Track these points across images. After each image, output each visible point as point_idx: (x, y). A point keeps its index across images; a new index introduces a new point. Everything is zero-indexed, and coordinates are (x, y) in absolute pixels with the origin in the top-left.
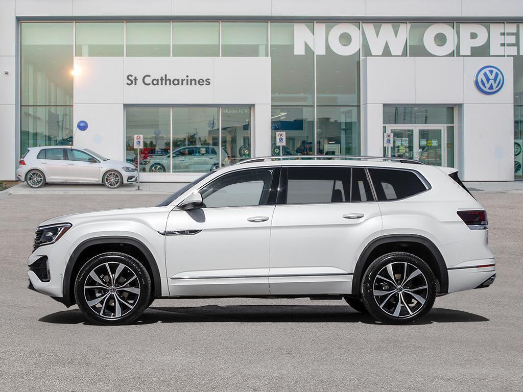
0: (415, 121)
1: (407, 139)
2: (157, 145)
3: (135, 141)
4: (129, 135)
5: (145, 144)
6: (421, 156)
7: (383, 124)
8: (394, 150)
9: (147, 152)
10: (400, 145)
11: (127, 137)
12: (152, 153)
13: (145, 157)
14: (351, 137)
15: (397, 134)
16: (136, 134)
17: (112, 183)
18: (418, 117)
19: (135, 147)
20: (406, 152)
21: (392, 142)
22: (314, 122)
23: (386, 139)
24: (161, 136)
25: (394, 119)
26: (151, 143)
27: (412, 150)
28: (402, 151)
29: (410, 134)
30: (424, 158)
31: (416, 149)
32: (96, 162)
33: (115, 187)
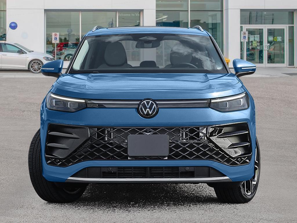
0: (265, 22)
1: (259, 36)
2: (70, 41)
3: (53, 37)
4: (48, 33)
5: (61, 39)
6: (269, 48)
7: (241, 24)
8: (249, 44)
9: (62, 46)
10: (253, 40)
11: (47, 34)
12: (66, 47)
13: (61, 50)
14: (216, 34)
15: (251, 32)
16: (54, 32)
17: (35, 69)
18: (266, 19)
19: (53, 42)
20: (258, 46)
21: (247, 38)
22: (188, 23)
23: (242, 36)
24: (73, 33)
25: (249, 21)
26: (65, 39)
27: (262, 45)
28: (255, 45)
29: (260, 32)
30: (271, 50)
31: (265, 44)
32: (23, 53)
33: (38, 72)
